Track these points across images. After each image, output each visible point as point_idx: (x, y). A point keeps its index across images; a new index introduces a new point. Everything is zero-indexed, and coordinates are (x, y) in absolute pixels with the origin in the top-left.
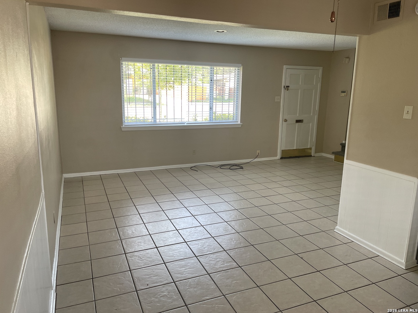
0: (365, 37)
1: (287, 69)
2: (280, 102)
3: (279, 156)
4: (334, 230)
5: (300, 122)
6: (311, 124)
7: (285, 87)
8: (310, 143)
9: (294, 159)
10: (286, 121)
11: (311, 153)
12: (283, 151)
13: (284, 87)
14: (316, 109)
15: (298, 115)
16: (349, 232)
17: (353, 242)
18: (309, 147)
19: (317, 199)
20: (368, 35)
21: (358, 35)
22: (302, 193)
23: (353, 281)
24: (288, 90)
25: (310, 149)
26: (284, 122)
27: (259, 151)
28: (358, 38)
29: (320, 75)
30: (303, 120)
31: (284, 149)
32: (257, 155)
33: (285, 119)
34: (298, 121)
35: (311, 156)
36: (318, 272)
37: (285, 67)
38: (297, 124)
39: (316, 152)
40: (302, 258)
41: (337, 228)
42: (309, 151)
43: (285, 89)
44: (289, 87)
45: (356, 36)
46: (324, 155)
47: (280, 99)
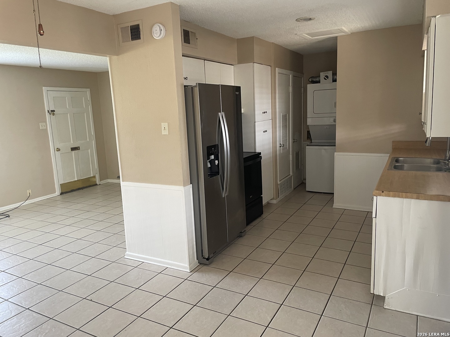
0: (115, 58)
1: (47, 91)
2: (46, 129)
3: (58, 192)
4: (124, 257)
5: (77, 150)
6: (89, 150)
7: (50, 112)
8: (93, 171)
9: (77, 191)
10: (58, 150)
11: (95, 182)
12: (62, 186)
13: (48, 112)
14: (92, 134)
15: (72, 142)
16: (138, 254)
17: (143, 262)
18: (92, 176)
19: (104, 230)
20: (117, 56)
21: (108, 56)
22: (89, 227)
23: (145, 302)
24: (55, 115)
25: (94, 177)
26: (56, 152)
27: (30, 190)
28: (108, 58)
29: (89, 98)
30: (79, 147)
31: (62, 182)
32: (28, 195)
33: (58, 148)
34: (73, 149)
35: (97, 185)
36: (110, 308)
37: (44, 89)
38: (73, 152)
39: (100, 181)
40: (91, 300)
41: (127, 254)
42: (94, 180)
43: (50, 114)
44: (55, 112)
45: (107, 56)
46: (110, 181)
47: (45, 125)
